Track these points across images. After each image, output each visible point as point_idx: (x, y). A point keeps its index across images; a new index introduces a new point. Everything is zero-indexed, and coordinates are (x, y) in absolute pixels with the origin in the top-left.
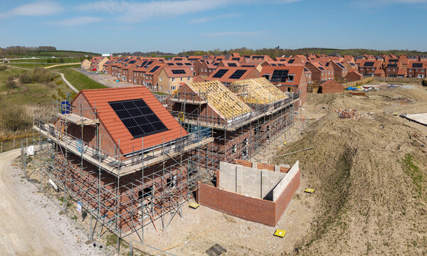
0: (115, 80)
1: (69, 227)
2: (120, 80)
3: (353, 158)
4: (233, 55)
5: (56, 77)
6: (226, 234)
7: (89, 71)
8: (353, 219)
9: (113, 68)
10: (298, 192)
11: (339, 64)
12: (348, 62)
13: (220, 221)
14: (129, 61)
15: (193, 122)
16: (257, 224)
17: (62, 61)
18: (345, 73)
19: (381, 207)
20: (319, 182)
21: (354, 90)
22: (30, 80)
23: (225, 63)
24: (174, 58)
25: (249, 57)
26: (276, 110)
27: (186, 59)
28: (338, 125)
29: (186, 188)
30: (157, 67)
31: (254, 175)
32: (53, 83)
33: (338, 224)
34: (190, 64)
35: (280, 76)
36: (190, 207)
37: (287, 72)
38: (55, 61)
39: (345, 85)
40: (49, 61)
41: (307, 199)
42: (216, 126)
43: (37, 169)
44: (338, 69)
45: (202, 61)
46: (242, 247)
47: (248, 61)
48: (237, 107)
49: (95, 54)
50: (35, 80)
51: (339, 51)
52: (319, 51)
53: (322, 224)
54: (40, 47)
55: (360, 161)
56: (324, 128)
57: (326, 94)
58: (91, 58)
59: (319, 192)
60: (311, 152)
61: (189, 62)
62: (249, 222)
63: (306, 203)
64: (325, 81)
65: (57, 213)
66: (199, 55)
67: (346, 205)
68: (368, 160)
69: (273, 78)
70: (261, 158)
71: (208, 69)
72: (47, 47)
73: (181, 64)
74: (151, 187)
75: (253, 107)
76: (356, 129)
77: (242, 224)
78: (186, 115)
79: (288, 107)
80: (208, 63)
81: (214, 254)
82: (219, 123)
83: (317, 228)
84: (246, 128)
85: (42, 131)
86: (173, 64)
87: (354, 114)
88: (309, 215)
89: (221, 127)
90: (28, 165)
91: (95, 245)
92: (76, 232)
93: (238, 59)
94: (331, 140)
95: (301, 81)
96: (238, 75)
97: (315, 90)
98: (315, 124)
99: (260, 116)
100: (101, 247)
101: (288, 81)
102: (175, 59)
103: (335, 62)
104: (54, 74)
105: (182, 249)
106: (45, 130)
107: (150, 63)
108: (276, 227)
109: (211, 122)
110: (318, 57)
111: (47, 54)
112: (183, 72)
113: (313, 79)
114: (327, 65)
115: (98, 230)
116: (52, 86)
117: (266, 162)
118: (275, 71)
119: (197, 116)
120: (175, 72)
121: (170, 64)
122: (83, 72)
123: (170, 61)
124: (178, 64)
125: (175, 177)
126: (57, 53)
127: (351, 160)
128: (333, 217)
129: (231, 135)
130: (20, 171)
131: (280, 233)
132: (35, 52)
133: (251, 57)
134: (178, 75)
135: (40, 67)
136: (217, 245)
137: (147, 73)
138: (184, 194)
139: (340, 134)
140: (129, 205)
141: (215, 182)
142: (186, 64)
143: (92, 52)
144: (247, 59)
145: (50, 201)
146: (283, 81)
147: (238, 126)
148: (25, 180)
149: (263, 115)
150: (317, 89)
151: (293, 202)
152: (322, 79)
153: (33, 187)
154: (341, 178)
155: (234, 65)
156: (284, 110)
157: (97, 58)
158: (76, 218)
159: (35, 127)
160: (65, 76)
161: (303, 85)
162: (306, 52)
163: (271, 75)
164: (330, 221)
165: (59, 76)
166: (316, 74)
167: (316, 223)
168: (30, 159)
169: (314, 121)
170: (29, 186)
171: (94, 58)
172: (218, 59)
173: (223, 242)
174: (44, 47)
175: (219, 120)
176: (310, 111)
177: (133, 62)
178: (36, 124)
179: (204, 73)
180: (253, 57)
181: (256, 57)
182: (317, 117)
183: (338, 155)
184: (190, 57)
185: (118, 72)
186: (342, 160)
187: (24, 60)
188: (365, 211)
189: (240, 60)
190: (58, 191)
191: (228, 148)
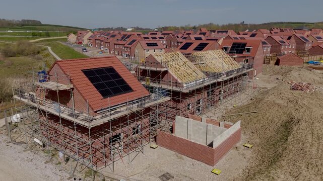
0: (98, 52)
1: (54, 171)
2: (103, 52)
3: (294, 127)
4: (201, 30)
5: (42, 50)
6: (175, 166)
7: (75, 44)
8: (282, 176)
9: (97, 41)
10: (238, 145)
11: (303, 38)
12: (314, 36)
13: (172, 158)
14: (110, 35)
15: (156, 85)
16: (200, 163)
17: (48, 35)
18: (308, 46)
19: (313, 176)
20: (258, 141)
21: (316, 64)
22: (14, 53)
23: (192, 37)
24: (149, 33)
25: (214, 31)
26: (228, 78)
27: (160, 34)
28: (286, 96)
29: (149, 134)
30: (134, 41)
31: (201, 127)
32: (40, 56)
33: (266, 176)
34: (163, 38)
35: (238, 49)
36: (151, 147)
37: (245, 44)
38: (40, 35)
39: (305, 59)
40: (34, 35)
41: (245, 152)
42: (175, 88)
43: (24, 133)
44: (301, 42)
45: (173, 35)
46: (186, 177)
47: (213, 35)
48: (194, 74)
49: (80, 29)
50: (21, 53)
51: (307, 24)
52: (285, 25)
53: (253, 172)
54: (24, 21)
55: (301, 131)
56: (271, 97)
57: (283, 67)
58: (77, 32)
59: (256, 148)
60: (255, 115)
61: (162, 36)
62: (194, 160)
63: (243, 154)
64: (284, 54)
65: (43, 163)
66: (171, 30)
67: (278, 164)
68: (310, 132)
69: (231, 50)
70: (212, 115)
71: (178, 42)
72: (30, 21)
73: (155, 38)
74: (120, 134)
75: (207, 74)
76: (305, 102)
77: (188, 161)
78: (151, 80)
79: (240, 76)
80: (178, 38)
81: (165, 179)
82: (176, 86)
83: (247, 174)
84: (199, 91)
85: (22, 99)
86: (148, 38)
87: (308, 88)
88: (244, 164)
89: (178, 89)
90: (14, 131)
91: (75, 179)
92: (60, 173)
93: (204, 34)
94: (276, 108)
95: (258, 52)
96: (201, 47)
97: (273, 62)
98: (266, 92)
99: (212, 82)
100: (80, 179)
101: (245, 53)
102: (151, 34)
103: (299, 35)
104: (40, 47)
105: (142, 175)
106: (25, 98)
107: (129, 37)
108: (215, 166)
109: (170, 85)
110: (282, 31)
111: (32, 27)
112: (155, 45)
113: (272, 51)
114: (289, 38)
115: (78, 168)
116: (39, 59)
117: (216, 119)
118: (234, 44)
119: (159, 81)
120: (149, 45)
121: (145, 38)
122: (69, 45)
123: (146, 36)
124: (153, 38)
125: (140, 127)
126: (43, 27)
127: (291, 128)
128: (264, 170)
129: (186, 95)
130: (5, 137)
131: (217, 172)
132: (18, 25)
133: (216, 31)
134: (152, 47)
135: (24, 41)
136: (167, 173)
137: (125, 46)
138: (147, 138)
139: (286, 104)
140: (102, 148)
141: (172, 130)
142: (160, 38)
143: (78, 27)
144: (213, 34)
145: (36, 155)
146: (241, 52)
147: (191, 89)
148: (11, 144)
149: (215, 81)
150: (275, 61)
151: (232, 152)
152: (282, 52)
153: (19, 148)
154: (279, 141)
155: (200, 39)
156: (236, 78)
157: (82, 32)
158: (60, 163)
159: (15, 97)
160: (52, 49)
161: (259, 57)
162: (270, 26)
163: (230, 47)
164: (260, 172)
165: (46, 49)
166: (276, 47)
167: (247, 171)
168: (16, 125)
169: (265, 90)
170: (15, 148)
171: (79, 32)
172: (187, 34)
173: (172, 172)
174: (28, 21)
175: (177, 84)
176: (264, 81)
177: (113, 36)
178: (16, 94)
179: (174, 46)
180: (218, 32)
181: (220, 32)
182: (269, 86)
183: (280, 122)
184: (164, 32)
185: (101, 45)
186: (283, 126)
187: (5, 34)
188: (296, 174)
189: (206, 35)
190: (44, 146)
191: (184, 106)
